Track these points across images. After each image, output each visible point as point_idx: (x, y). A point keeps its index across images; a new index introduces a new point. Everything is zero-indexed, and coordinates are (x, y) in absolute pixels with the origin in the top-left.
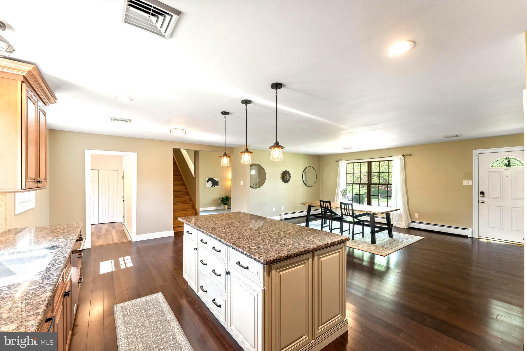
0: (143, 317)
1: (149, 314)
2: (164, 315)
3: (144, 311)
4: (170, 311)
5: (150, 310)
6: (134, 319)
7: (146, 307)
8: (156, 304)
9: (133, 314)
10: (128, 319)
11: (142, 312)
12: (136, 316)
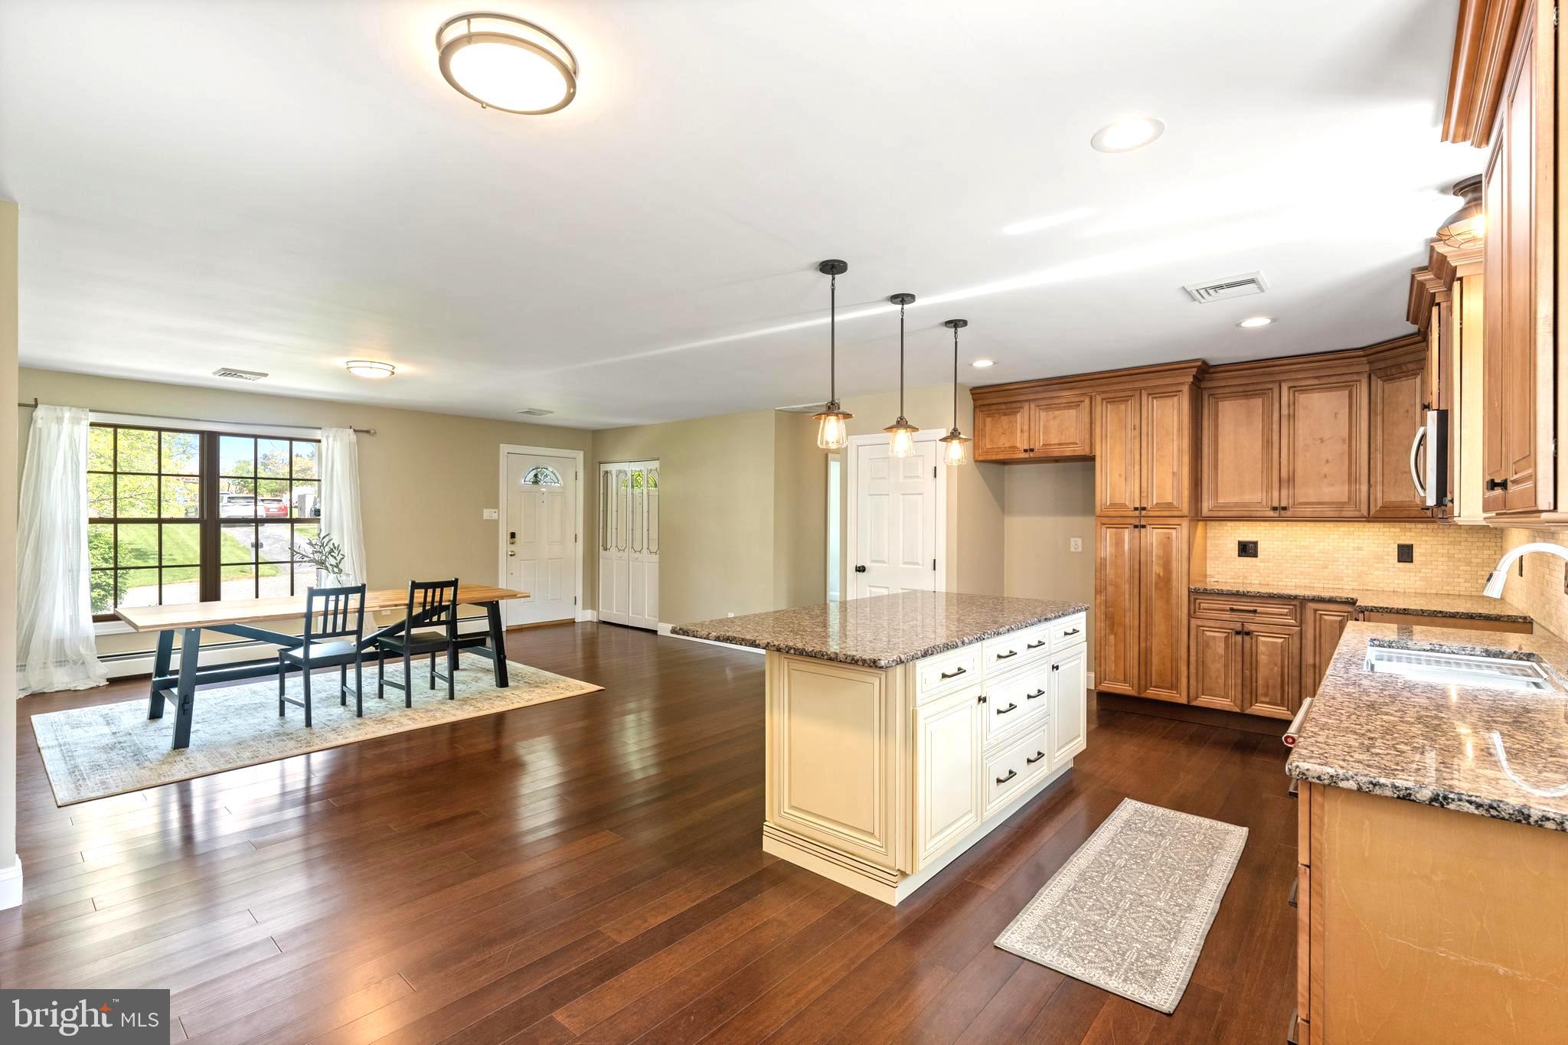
0: (1120, 920)
1: (1100, 915)
2: (1074, 889)
3: (1105, 931)
4: (1051, 887)
5: (1085, 923)
6: (1145, 931)
7: (1084, 938)
8: (1054, 926)
9: (1134, 945)
10: (1159, 940)
11: (1109, 932)
12: (1133, 934)
